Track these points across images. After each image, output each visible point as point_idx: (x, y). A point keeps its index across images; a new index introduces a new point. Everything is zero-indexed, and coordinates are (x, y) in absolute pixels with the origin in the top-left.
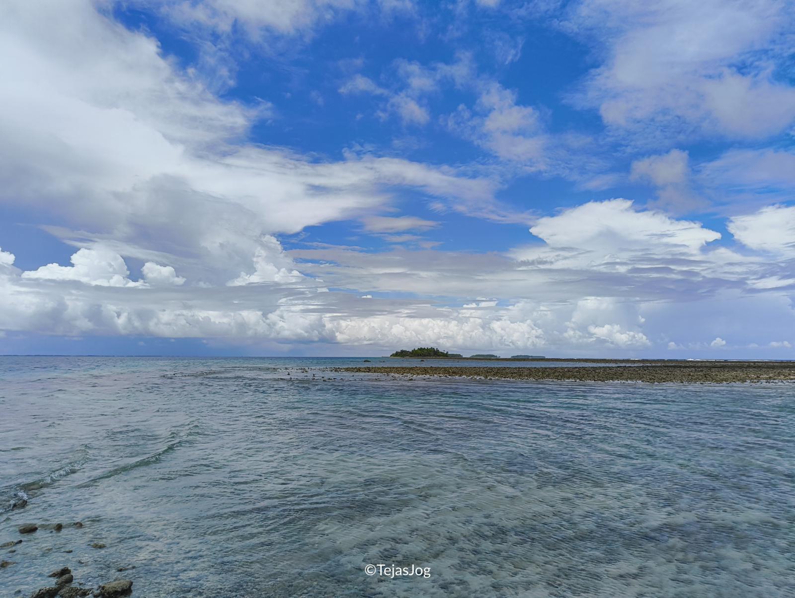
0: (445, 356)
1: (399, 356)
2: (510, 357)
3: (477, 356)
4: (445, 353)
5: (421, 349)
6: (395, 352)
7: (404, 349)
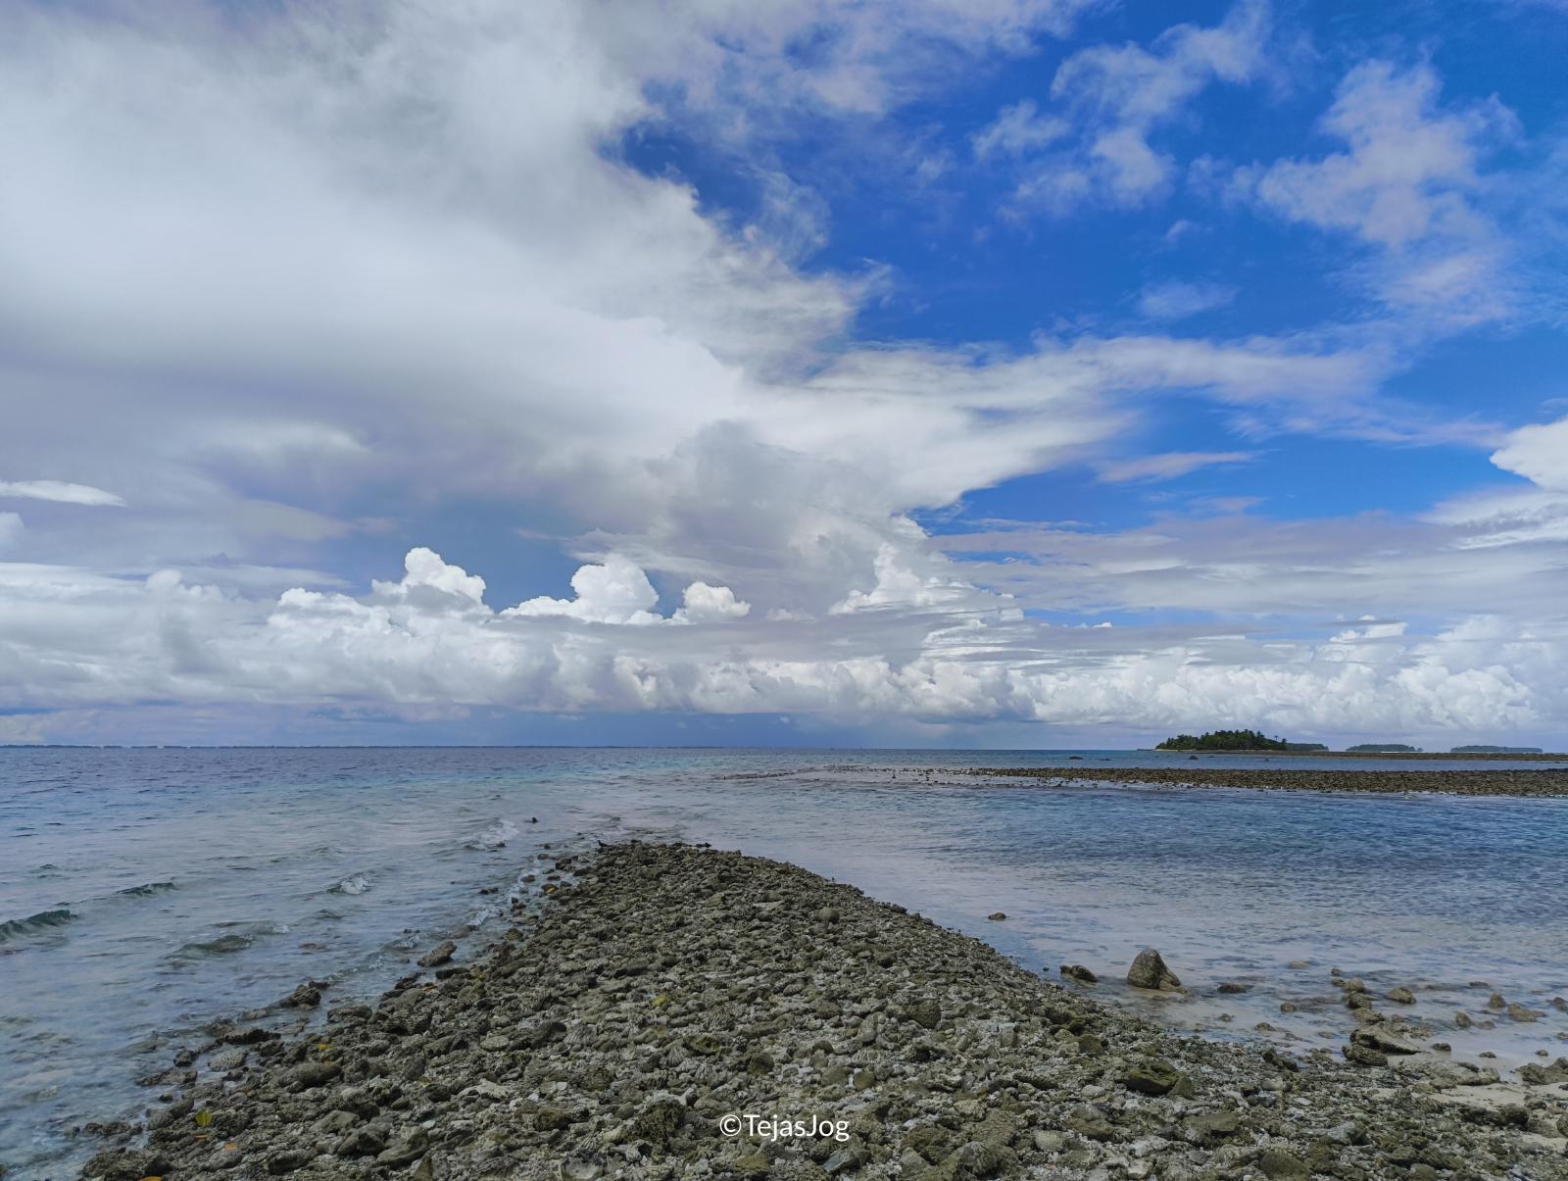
0: (1281, 747)
1: (1175, 748)
2: (1448, 751)
3: (1363, 747)
4: (1280, 740)
5: (1222, 733)
6: (1165, 741)
7: (1187, 733)
